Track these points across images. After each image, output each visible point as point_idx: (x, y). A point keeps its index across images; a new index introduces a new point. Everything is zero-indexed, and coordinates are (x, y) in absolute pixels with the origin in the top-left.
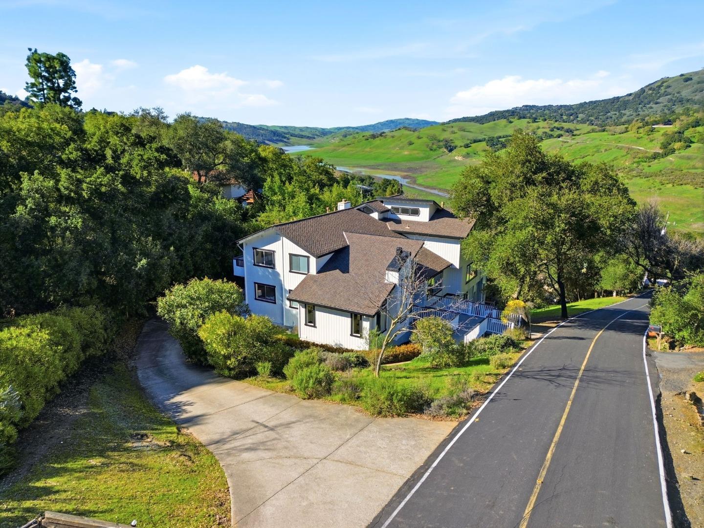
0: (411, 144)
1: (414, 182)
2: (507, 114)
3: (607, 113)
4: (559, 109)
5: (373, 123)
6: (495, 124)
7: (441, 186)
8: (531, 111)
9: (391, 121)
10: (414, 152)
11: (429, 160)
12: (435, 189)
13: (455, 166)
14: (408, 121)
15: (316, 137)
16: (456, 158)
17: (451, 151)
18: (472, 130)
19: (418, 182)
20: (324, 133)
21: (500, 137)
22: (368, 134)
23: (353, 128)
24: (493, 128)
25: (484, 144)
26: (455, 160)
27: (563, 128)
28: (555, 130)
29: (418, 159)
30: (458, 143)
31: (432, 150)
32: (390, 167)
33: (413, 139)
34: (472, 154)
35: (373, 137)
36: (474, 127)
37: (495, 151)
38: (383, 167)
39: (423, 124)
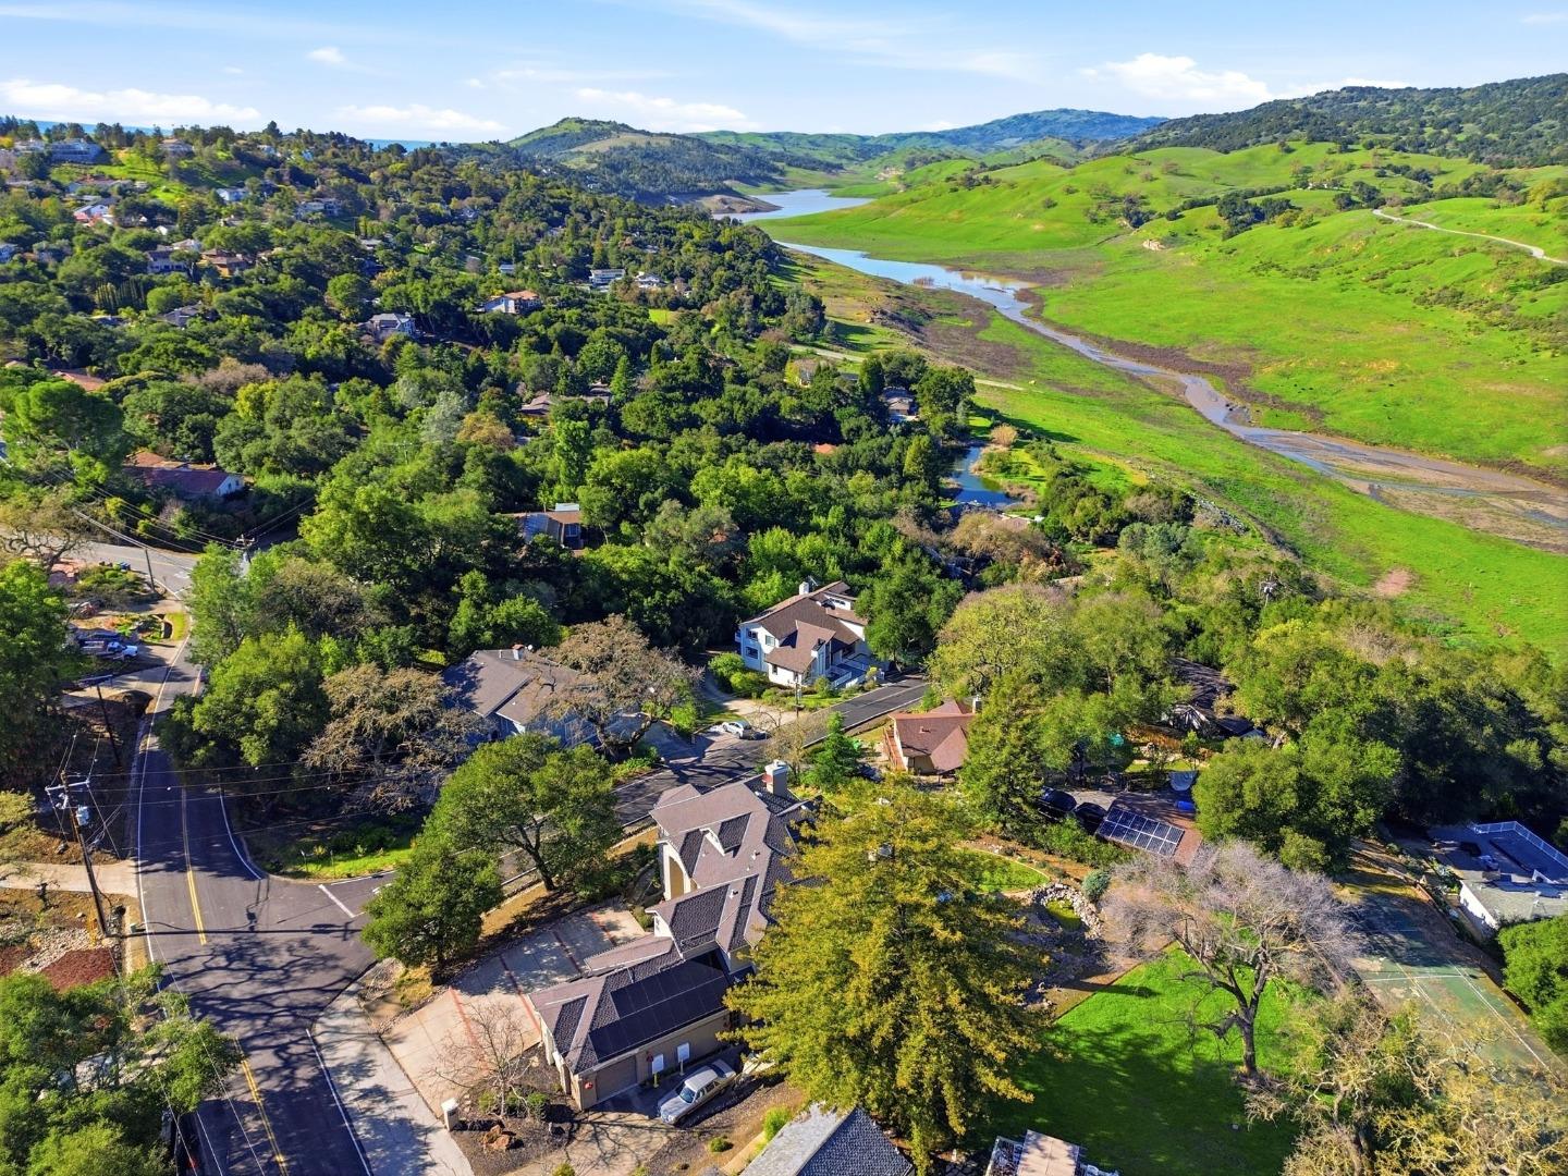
0: (1050, 205)
1: (1037, 314)
3: (1533, 122)
4: (1427, 103)
5: (981, 122)
6: (1252, 154)
7: (1090, 328)
8: (1362, 104)
9: (1026, 116)
10: (1058, 226)
11: (1087, 245)
12: (1076, 334)
13: (1136, 271)
14: (1066, 117)
16: (1145, 245)
17: (1138, 224)
18: (1194, 172)
19: (1047, 313)
20: (867, 149)
21: (1254, 194)
22: (957, 168)
23: (933, 136)
24: (1245, 166)
25: (1213, 210)
26: (1143, 251)
27: (1408, 168)
28: (1389, 173)
29: (1061, 242)
30: (1159, 205)
31: (1095, 221)
32: (997, 265)
33: (1057, 194)
34: (1182, 236)
35: (970, 183)
36: (1201, 159)
37: (1231, 235)
38: (983, 264)
39: (1102, 123)
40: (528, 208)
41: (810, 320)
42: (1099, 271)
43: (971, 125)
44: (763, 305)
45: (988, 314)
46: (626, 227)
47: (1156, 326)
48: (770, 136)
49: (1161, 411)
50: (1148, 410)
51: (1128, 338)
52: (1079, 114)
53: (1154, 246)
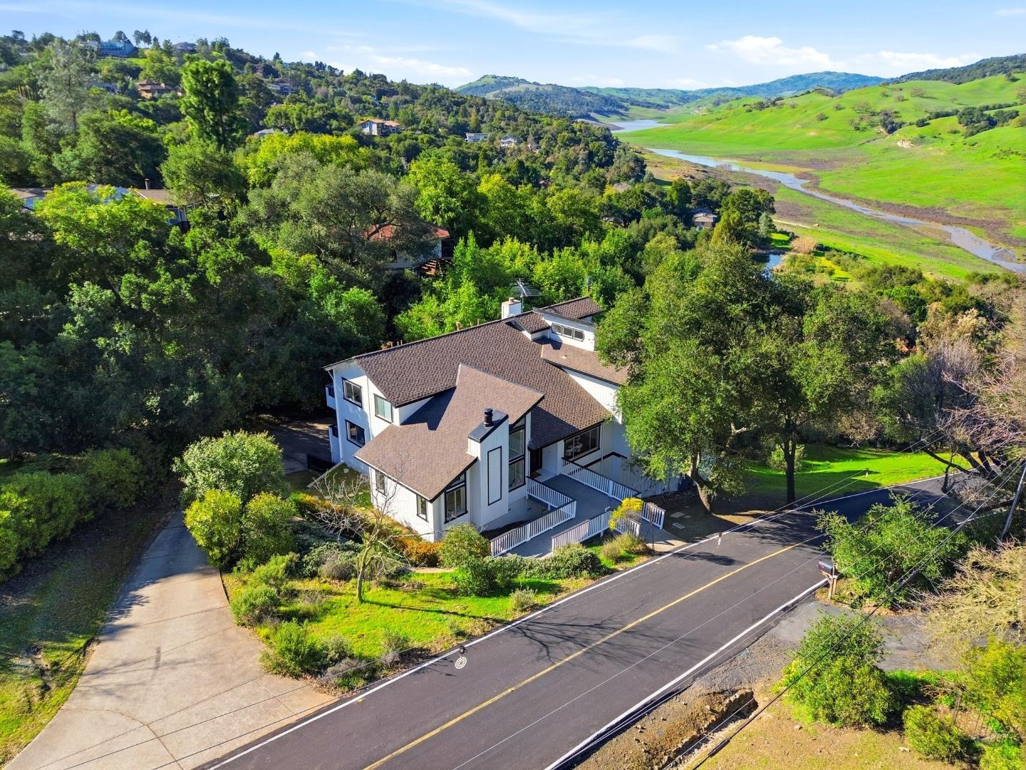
0: (823, 118)
1: (816, 185)
2: (1011, 65)
5: (767, 81)
6: (982, 84)
7: (859, 194)
9: (800, 76)
10: (830, 132)
11: (851, 146)
12: (848, 199)
13: (893, 159)
14: (830, 77)
15: (670, 105)
16: (899, 144)
17: (892, 131)
18: (935, 96)
19: (822, 185)
20: (685, 98)
21: (987, 108)
22: (753, 100)
23: (733, 89)
24: (977, 92)
25: (955, 119)
26: (897, 148)
29: (831, 144)
30: (906, 118)
31: (857, 129)
32: (779, 158)
33: (829, 110)
34: (928, 138)
35: (761, 106)
36: (943, 90)
37: (972, 134)
38: (769, 158)
39: (855, 81)
40: (435, 104)
42: (862, 161)
43: (760, 82)
44: (596, 159)
45: (774, 185)
46: (503, 115)
47: (916, 192)
48: (621, 90)
49: (933, 248)
50: (921, 247)
51: (895, 201)
52: (839, 75)
53: (906, 145)
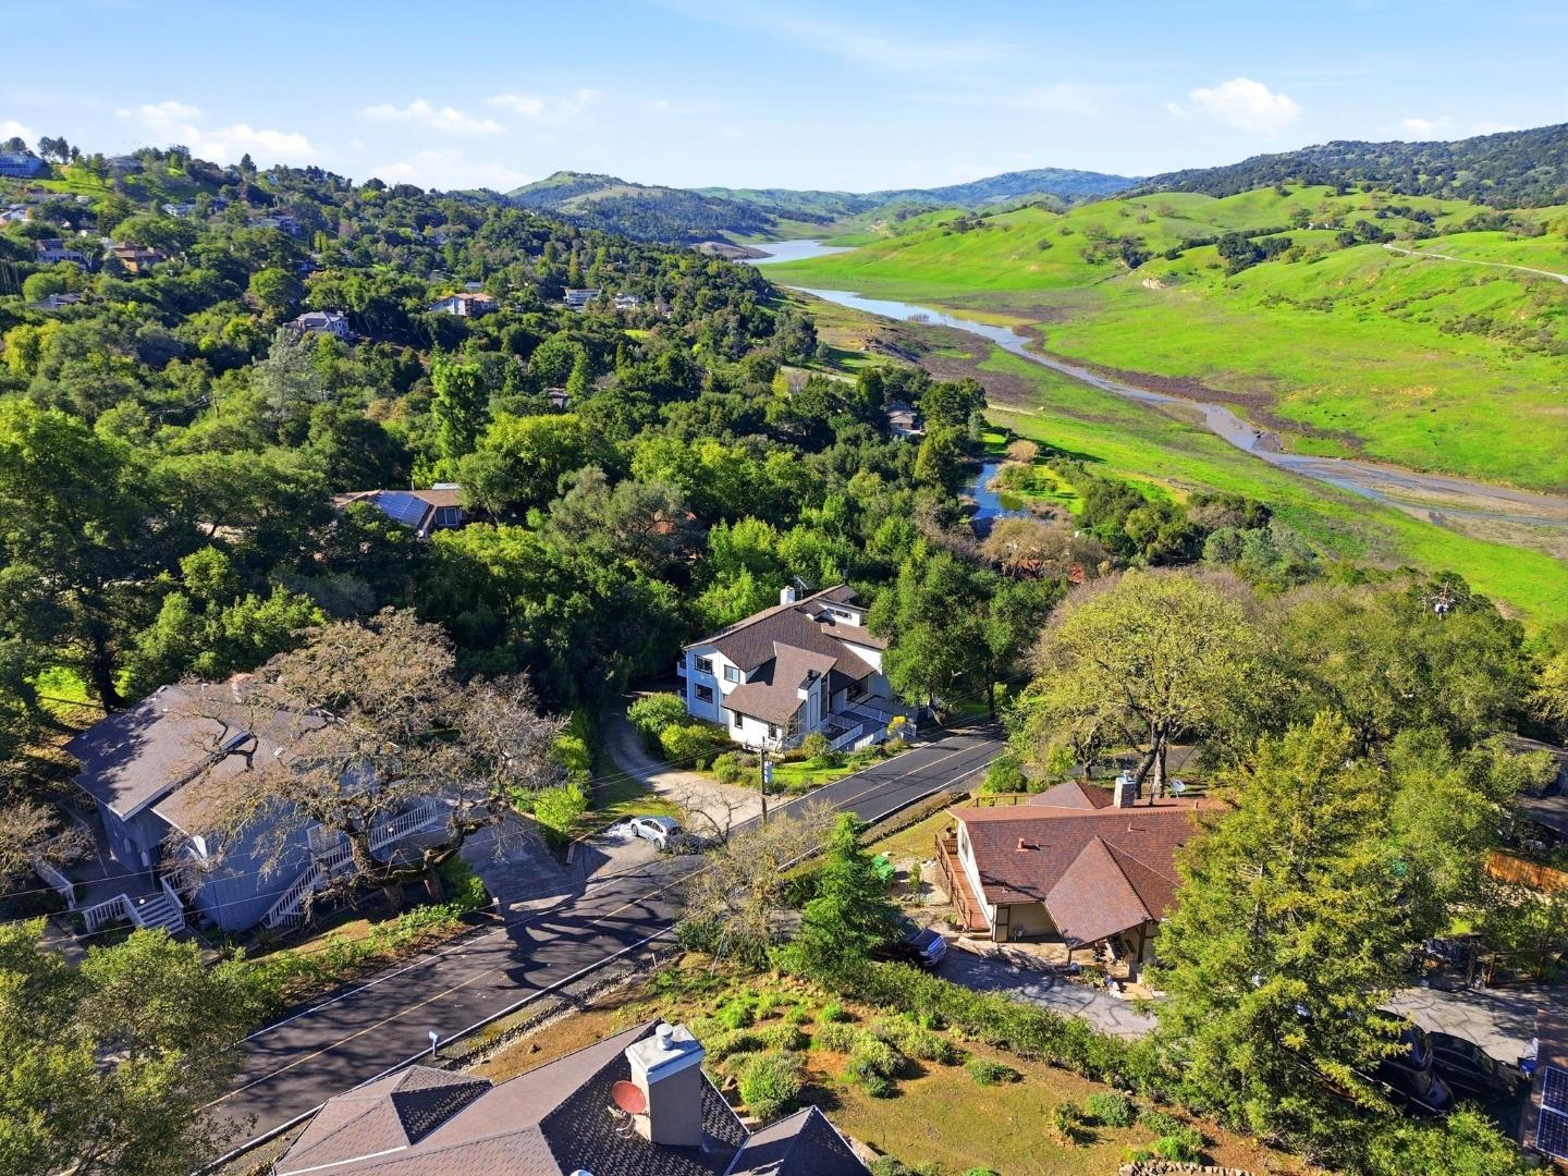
0: (1045, 246)
1: (1039, 346)
2: (1283, 170)
3: (1528, 169)
4: (1416, 154)
6: (1248, 199)
7: (1095, 359)
8: (1349, 157)
9: (1014, 175)
10: (1054, 266)
11: (1085, 285)
12: (1082, 366)
14: (1052, 176)
15: (835, 215)
16: (1145, 284)
17: (1135, 264)
18: (1189, 215)
19: (1048, 346)
20: (856, 206)
21: (1253, 234)
22: (950, 216)
23: (923, 192)
24: (1241, 210)
25: (1213, 249)
26: (1143, 290)
27: (1408, 210)
28: (1389, 214)
29: (1059, 283)
30: (1153, 246)
31: (1091, 262)
32: (993, 304)
33: (1052, 236)
34: (1181, 275)
35: (963, 226)
36: (1198, 205)
37: (1235, 272)
38: (979, 303)
39: (1088, 182)
40: (506, 237)
41: (801, 341)
42: (1099, 308)
43: (960, 182)
44: (750, 326)
45: (988, 347)
46: (608, 254)
47: (1166, 357)
48: (762, 192)
49: (1184, 437)
50: (1170, 436)
51: (1140, 369)
52: (1066, 173)
53: (1154, 285)
